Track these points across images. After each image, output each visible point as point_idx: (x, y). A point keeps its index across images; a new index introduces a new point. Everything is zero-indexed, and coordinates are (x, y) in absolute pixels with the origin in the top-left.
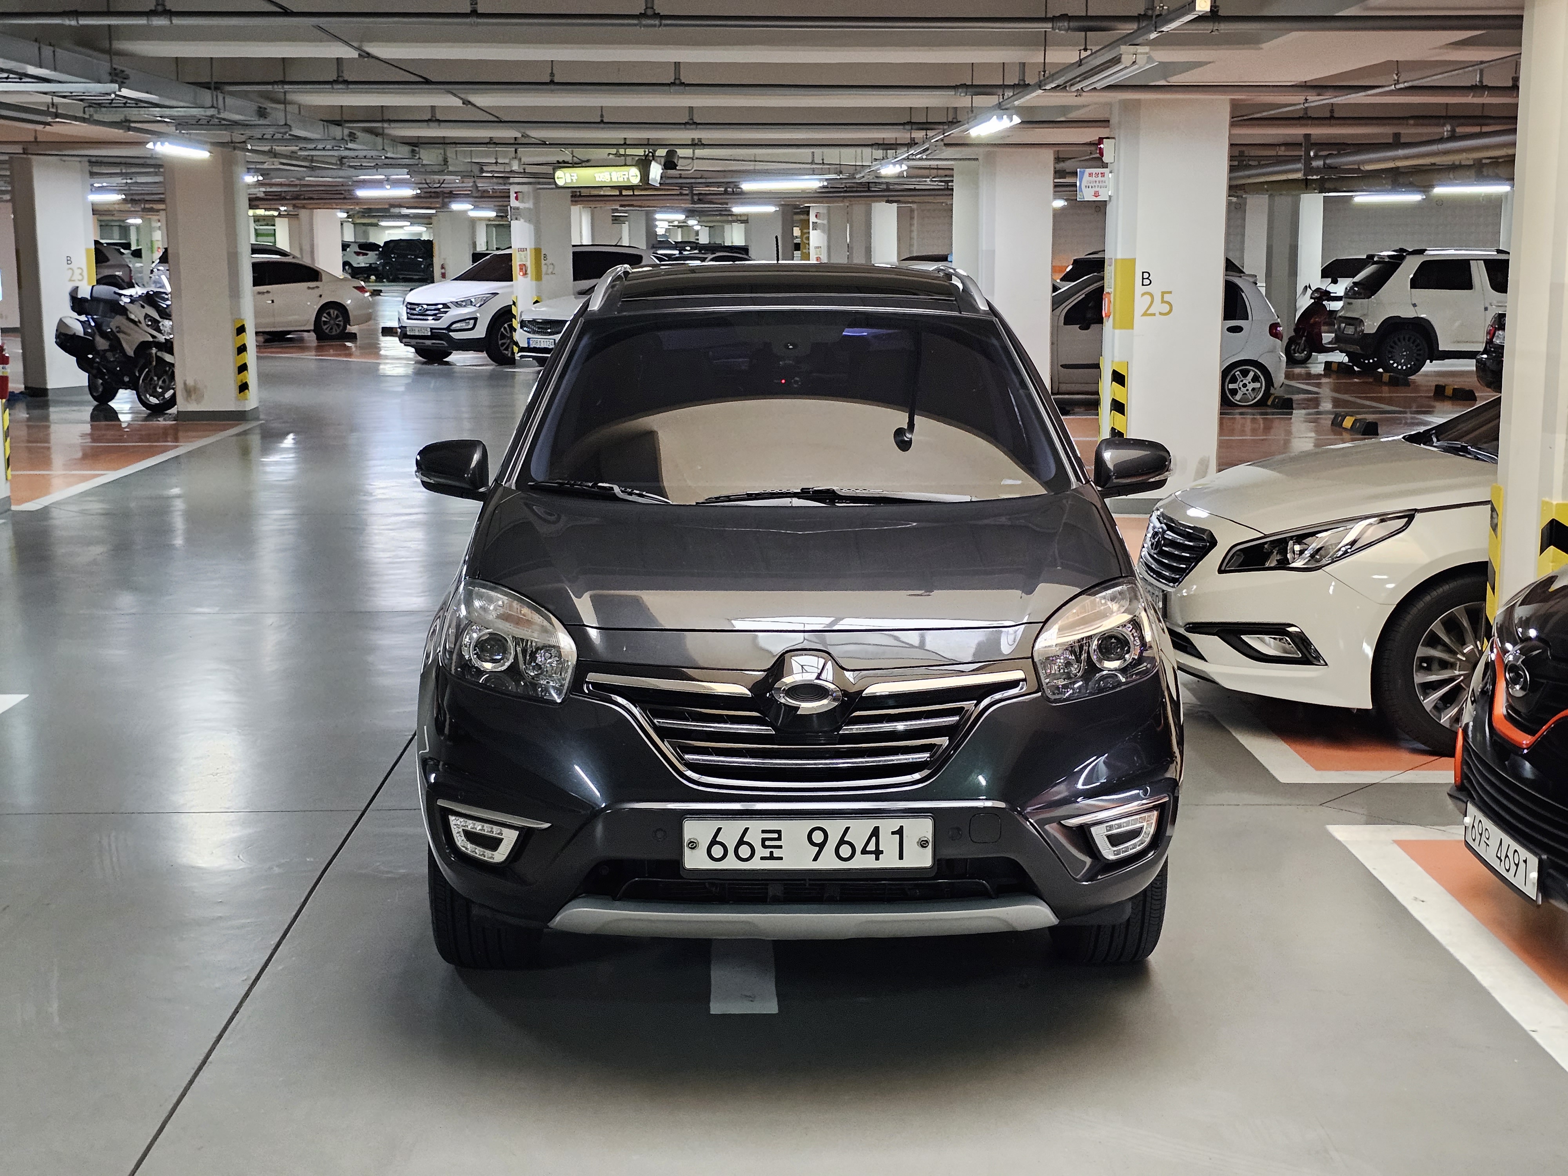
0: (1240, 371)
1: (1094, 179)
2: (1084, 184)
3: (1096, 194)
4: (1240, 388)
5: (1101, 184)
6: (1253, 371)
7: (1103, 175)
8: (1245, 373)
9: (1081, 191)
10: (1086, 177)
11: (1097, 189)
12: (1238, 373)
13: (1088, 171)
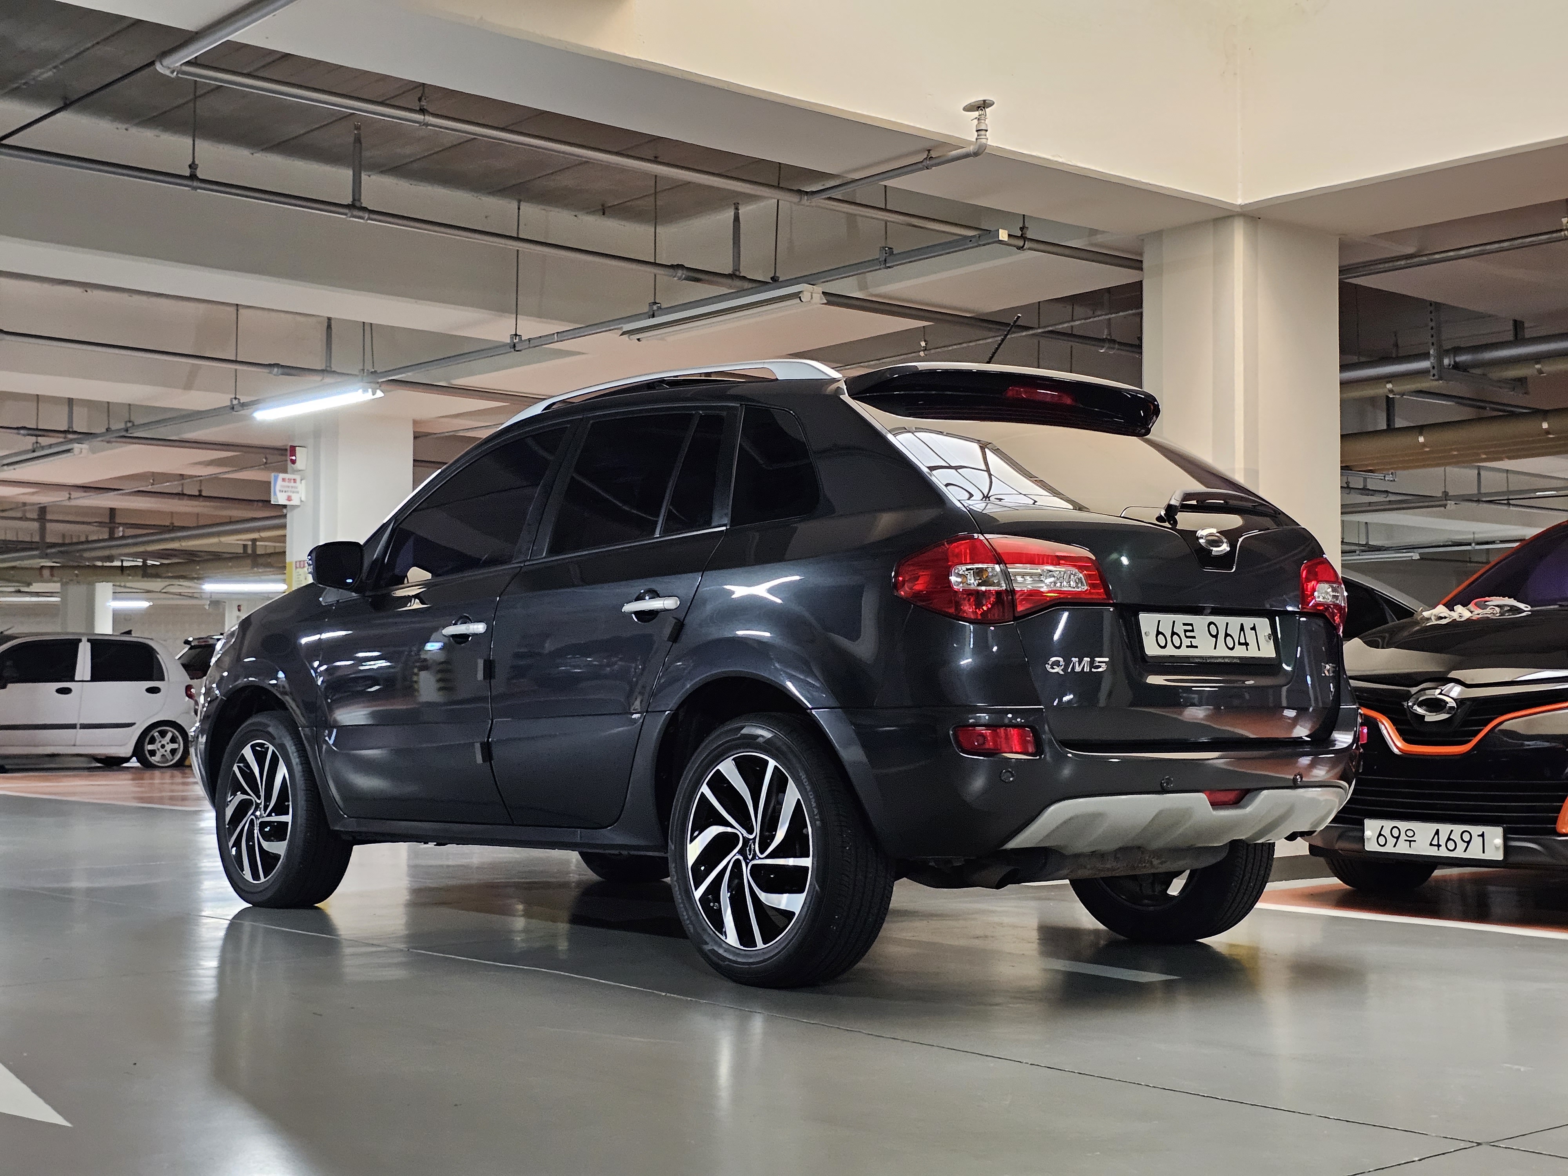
0: (158, 732)
1: (286, 484)
2: (278, 488)
3: (289, 499)
4: (158, 749)
5: (293, 490)
6: (171, 732)
7: (295, 480)
8: (163, 734)
9: (275, 494)
10: (279, 482)
11: (290, 494)
12: (157, 734)
13: (282, 476)
